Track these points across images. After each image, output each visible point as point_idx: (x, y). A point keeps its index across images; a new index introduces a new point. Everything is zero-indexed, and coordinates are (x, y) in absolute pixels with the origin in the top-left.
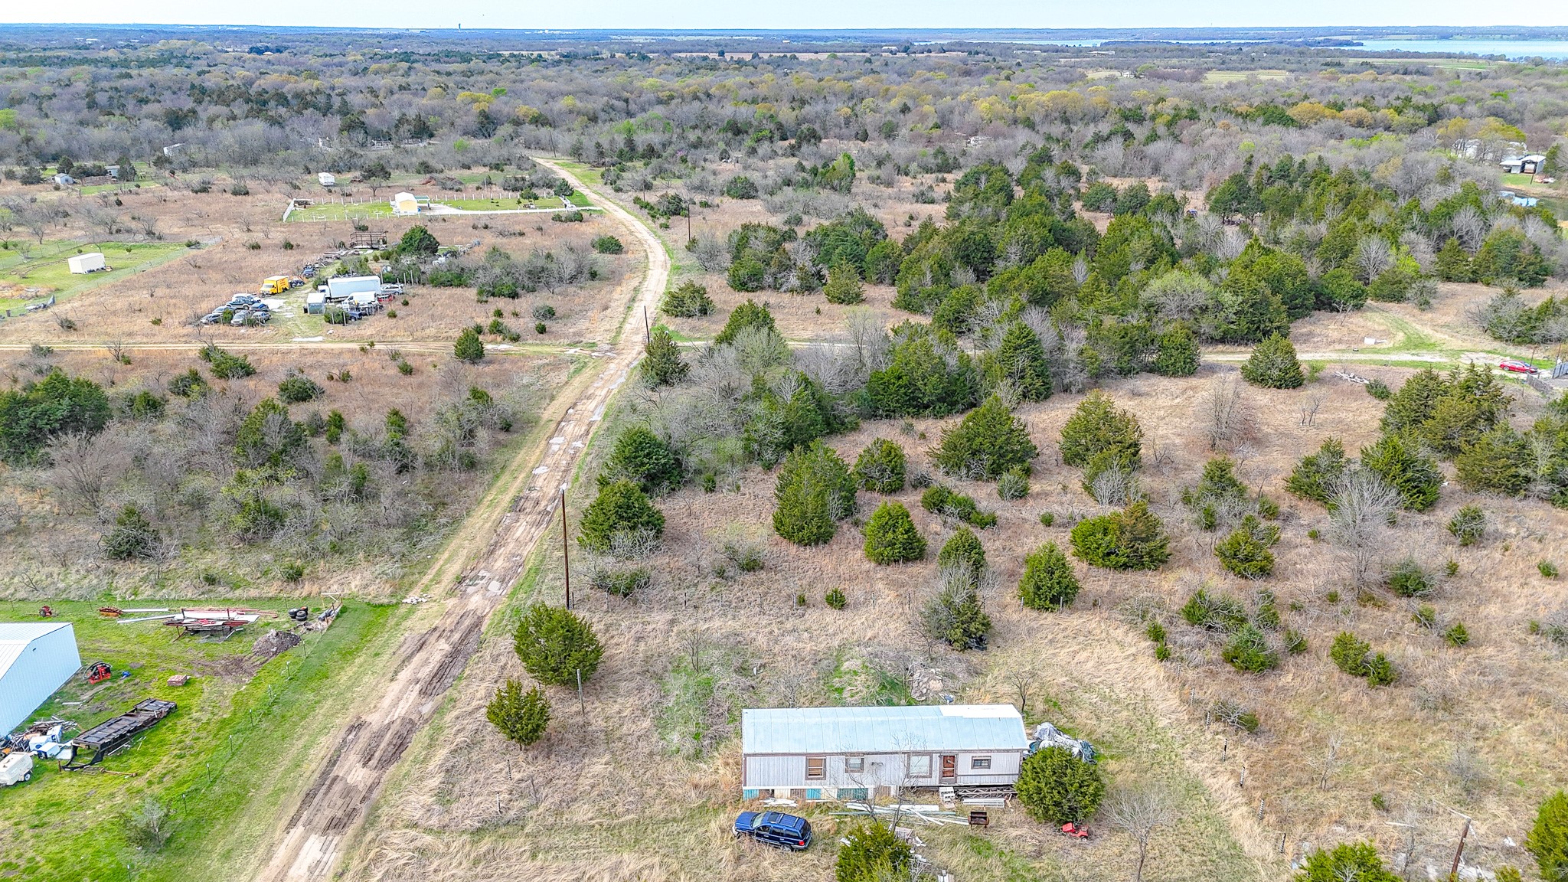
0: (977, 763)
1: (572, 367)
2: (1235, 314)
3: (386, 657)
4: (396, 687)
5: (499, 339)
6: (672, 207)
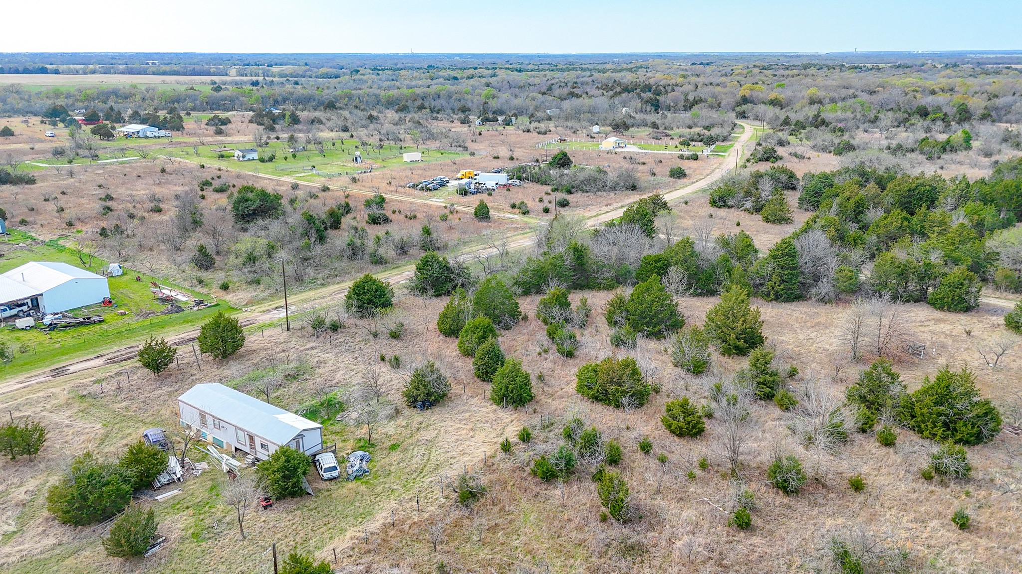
0: (263, 446)
1: (526, 231)
5: (518, 212)
6: (766, 156)
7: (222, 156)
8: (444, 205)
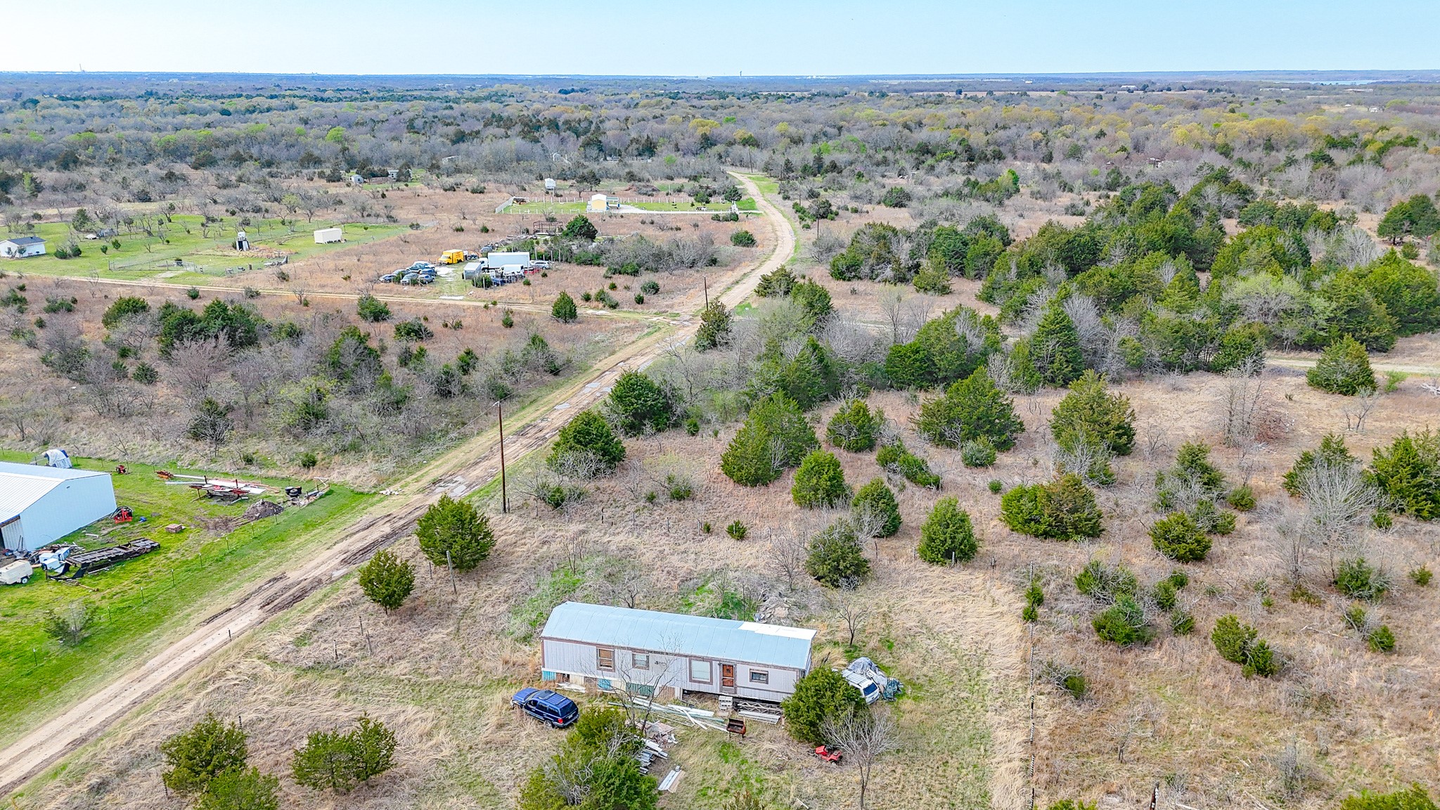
0: (754, 676)
1: (646, 331)
2: (1327, 320)
3: (337, 531)
4: (329, 553)
5: (601, 305)
6: (821, 211)
8: (483, 304)
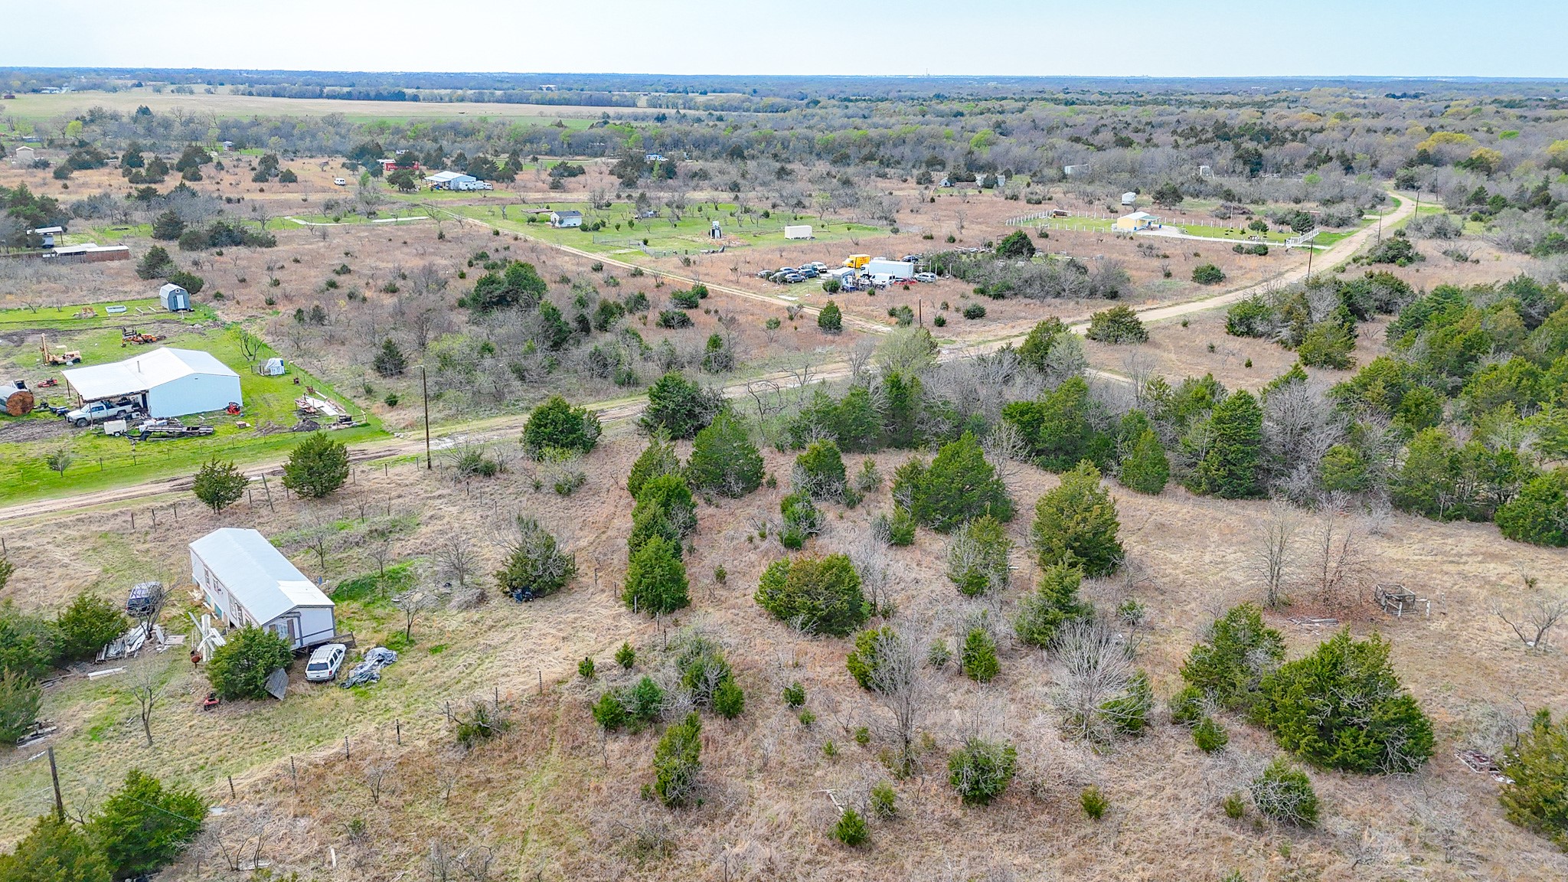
6: (1390, 254)
7: (533, 220)
8: (789, 305)
